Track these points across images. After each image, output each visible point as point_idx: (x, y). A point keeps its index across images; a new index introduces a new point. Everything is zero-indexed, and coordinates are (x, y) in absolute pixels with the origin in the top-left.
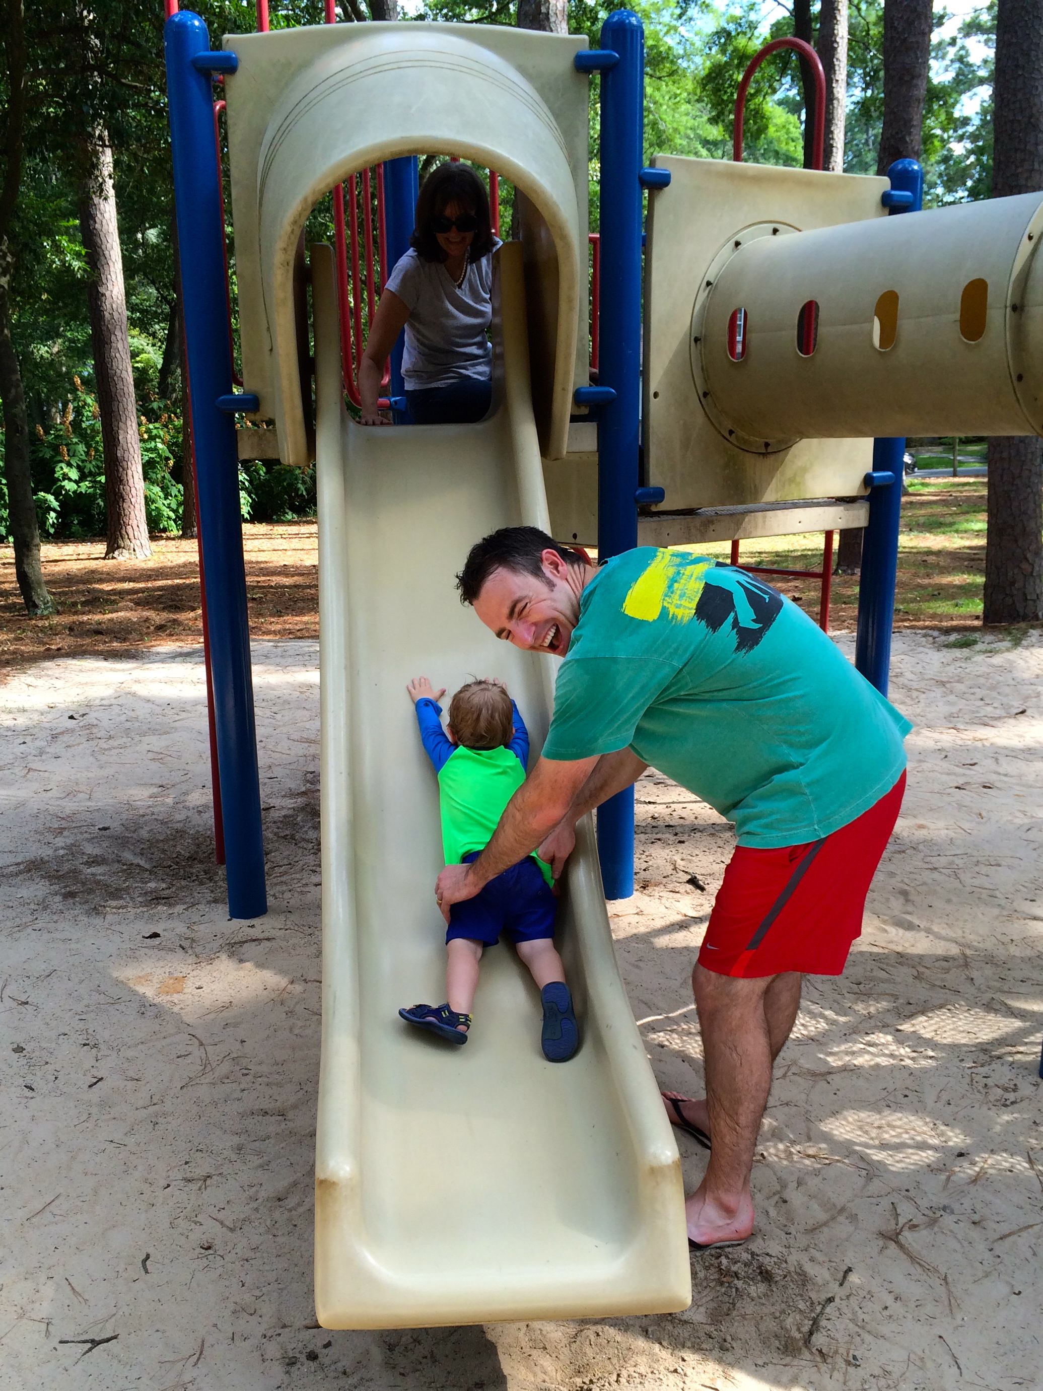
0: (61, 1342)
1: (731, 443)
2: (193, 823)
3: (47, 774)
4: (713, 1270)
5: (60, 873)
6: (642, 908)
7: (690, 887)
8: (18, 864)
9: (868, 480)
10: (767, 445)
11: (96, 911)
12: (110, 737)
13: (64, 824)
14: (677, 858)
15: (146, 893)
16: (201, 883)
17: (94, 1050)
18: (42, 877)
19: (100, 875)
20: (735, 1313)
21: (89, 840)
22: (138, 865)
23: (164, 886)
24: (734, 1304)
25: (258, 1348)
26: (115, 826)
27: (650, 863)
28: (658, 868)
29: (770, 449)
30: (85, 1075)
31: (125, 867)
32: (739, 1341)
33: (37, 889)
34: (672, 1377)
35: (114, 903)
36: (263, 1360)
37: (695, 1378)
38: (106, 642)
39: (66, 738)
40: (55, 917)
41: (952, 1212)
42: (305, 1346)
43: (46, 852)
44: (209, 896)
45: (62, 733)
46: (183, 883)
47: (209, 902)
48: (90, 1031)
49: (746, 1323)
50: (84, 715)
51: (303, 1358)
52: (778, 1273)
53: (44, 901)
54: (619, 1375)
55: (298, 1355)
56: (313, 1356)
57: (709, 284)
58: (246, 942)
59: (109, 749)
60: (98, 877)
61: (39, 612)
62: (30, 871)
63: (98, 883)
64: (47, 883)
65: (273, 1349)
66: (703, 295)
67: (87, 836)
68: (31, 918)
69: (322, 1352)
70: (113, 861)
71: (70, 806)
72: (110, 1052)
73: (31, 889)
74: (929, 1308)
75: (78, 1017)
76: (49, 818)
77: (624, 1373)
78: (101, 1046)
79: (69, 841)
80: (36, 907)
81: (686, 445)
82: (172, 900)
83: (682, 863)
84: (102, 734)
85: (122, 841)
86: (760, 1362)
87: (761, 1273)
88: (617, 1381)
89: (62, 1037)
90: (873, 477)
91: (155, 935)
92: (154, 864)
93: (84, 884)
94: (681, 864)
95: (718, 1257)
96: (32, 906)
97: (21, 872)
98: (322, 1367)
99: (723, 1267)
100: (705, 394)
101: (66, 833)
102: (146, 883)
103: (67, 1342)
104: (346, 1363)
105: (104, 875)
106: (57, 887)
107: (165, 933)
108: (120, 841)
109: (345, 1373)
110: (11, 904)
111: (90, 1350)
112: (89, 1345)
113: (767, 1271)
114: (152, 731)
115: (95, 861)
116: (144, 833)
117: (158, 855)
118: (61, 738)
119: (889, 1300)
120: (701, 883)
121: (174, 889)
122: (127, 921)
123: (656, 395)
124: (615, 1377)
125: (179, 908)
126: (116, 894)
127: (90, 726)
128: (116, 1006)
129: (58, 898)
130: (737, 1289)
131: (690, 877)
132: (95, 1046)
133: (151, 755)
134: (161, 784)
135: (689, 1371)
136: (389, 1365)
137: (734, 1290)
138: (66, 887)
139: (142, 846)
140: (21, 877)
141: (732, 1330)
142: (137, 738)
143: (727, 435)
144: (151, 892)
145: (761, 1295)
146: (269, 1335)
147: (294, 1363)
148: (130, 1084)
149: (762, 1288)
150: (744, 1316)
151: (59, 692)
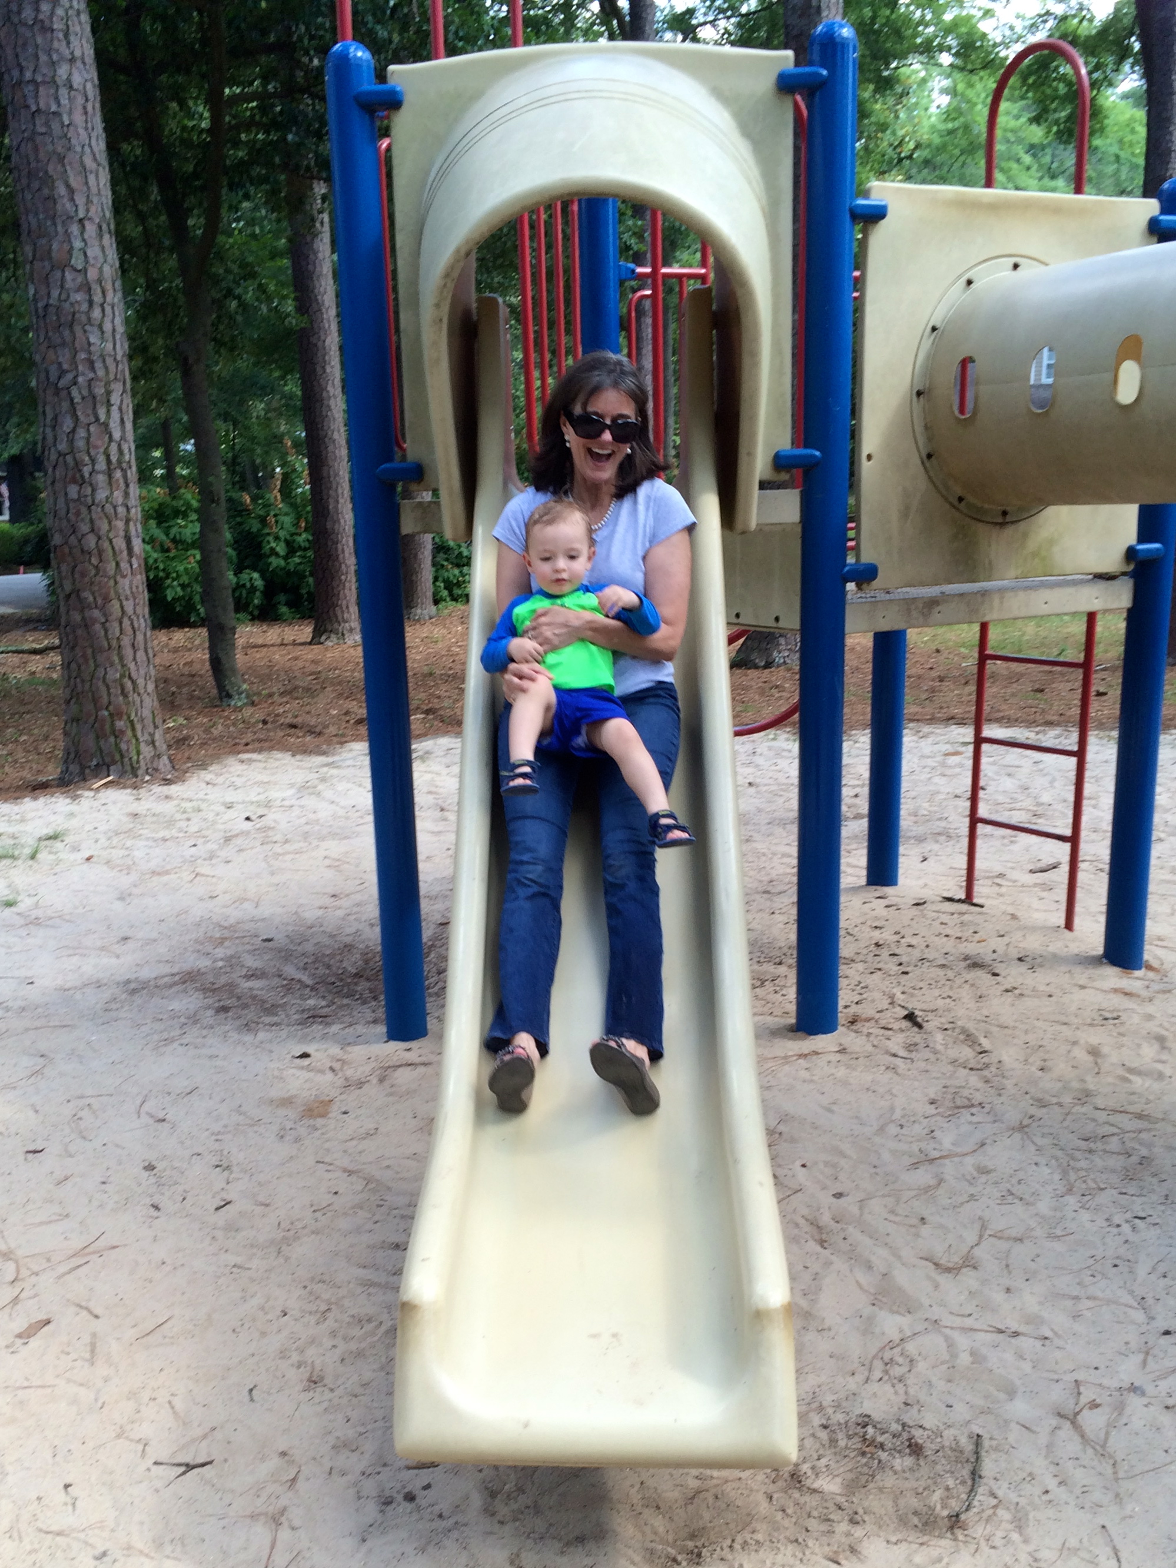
0: (156, 1463)
1: (961, 512)
2: (363, 937)
3: (214, 880)
4: (856, 1439)
5: (216, 986)
6: (846, 1045)
7: (906, 1024)
8: (173, 975)
9: (1131, 554)
10: (1005, 513)
11: (248, 1027)
12: (286, 842)
13: (226, 933)
14: (897, 992)
15: (303, 1011)
16: (364, 1003)
17: (226, 1173)
18: (197, 989)
19: (258, 989)
20: (871, 1485)
21: (249, 952)
22: (299, 981)
23: (324, 1003)
24: (873, 1476)
25: (355, 1484)
26: (280, 938)
27: (864, 996)
28: (873, 1001)
29: (1008, 518)
30: (213, 1197)
31: (285, 982)
32: (872, 1516)
33: (188, 1002)
34: (790, 1547)
35: (268, 1020)
36: (359, 1498)
37: (817, 1550)
38: (298, 737)
39: (239, 841)
40: (205, 1032)
41: (1143, 1394)
42: (404, 1487)
43: (204, 963)
44: (369, 1016)
45: (237, 835)
46: (345, 1001)
47: (369, 1023)
48: (225, 1153)
49: (883, 1496)
50: (261, 817)
51: (400, 1498)
52: (929, 1448)
53: (195, 1014)
54: (733, 1541)
55: (395, 1495)
56: (410, 1498)
57: (934, 329)
58: (400, 1066)
59: (283, 854)
60: (255, 992)
61: (233, 703)
62: (184, 982)
63: (254, 998)
64: (202, 996)
65: (369, 1487)
66: (927, 344)
67: (248, 947)
68: (178, 1032)
69: (420, 1494)
70: (274, 976)
71: (234, 915)
72: (241, 1175)
73: (184, 1002)
74: (1097, 1496)
75: (214, 1137)
76: (211, 927)
77: (739, 1539)
78: (235, 1169)
79: (229, 952)
80: (186, 1021)
81: (905, 514)
82: (328, 1019)
83: (902, 997)
84: (278, 837)
85: (286, 955)
86: (894, 1539)
87: (910, 1446)
88: (731, 1547)
89: (195, 1157)
90: (1138, 551)
91: (305, 1055)
92: (317, 980)
93: (239, 998)
94: (900, 997)
95: (864, 1427)
96: (182, 1020)
97: (175, 984)
98: (419, 1508)
99: (867, 1437)
100: (929, 456)
101: (227, 943)
102: (306, 999)
103: (161, 1464)
104: (444, 1506)
105: (262, 989)
106: (210, 1001)
107: (317, 1054)
108: (283, 954)
109: (440, 1516)
110: (161, 1017)
111: (184, 1473)
112: (183, 1469)
113: (916, 1444)
114: (333, 835)
115: (252, 975)
116: (309, 947)
117: (322, 971)
118: (234, 841)
119: (1052, 1484)
120: (919, 1020)
121: (334, 1007)
122: (279, 1040)
123: (869, 457)
124: (728, 1542)
125: (335, 1028)
126: (271, 1010)
127: (267, 829)
128: (256, 1128)
129: (210, 1013)
130: (880, 1461)
131: (906, 1013)
132: (228, 1168)
133: (327, 862)
134: (333, 893)
135: (810, 1543)
136: (489, 1512)
137: (876, 1461)
138: (219, 1001)
139: (306, 960)
140: (175, 989)
141: (866, 1504)
142: (315, 843)
143: (956, 503)
144: (309, 1010)
145: (906, 1469)
146: (368, 1472)
147: (391, 1502)
148: (259, 1210)
149: (909, 1461)
150: (881, 1490)
151: (239, 791)
